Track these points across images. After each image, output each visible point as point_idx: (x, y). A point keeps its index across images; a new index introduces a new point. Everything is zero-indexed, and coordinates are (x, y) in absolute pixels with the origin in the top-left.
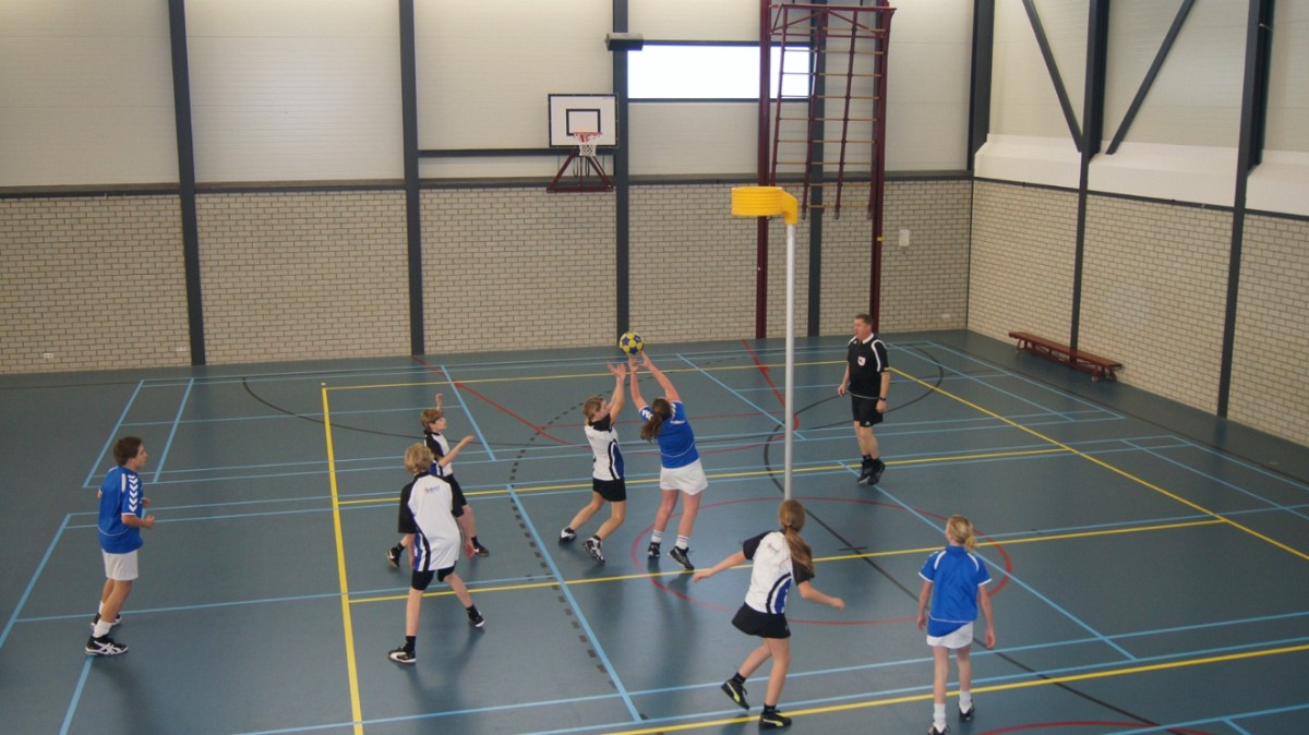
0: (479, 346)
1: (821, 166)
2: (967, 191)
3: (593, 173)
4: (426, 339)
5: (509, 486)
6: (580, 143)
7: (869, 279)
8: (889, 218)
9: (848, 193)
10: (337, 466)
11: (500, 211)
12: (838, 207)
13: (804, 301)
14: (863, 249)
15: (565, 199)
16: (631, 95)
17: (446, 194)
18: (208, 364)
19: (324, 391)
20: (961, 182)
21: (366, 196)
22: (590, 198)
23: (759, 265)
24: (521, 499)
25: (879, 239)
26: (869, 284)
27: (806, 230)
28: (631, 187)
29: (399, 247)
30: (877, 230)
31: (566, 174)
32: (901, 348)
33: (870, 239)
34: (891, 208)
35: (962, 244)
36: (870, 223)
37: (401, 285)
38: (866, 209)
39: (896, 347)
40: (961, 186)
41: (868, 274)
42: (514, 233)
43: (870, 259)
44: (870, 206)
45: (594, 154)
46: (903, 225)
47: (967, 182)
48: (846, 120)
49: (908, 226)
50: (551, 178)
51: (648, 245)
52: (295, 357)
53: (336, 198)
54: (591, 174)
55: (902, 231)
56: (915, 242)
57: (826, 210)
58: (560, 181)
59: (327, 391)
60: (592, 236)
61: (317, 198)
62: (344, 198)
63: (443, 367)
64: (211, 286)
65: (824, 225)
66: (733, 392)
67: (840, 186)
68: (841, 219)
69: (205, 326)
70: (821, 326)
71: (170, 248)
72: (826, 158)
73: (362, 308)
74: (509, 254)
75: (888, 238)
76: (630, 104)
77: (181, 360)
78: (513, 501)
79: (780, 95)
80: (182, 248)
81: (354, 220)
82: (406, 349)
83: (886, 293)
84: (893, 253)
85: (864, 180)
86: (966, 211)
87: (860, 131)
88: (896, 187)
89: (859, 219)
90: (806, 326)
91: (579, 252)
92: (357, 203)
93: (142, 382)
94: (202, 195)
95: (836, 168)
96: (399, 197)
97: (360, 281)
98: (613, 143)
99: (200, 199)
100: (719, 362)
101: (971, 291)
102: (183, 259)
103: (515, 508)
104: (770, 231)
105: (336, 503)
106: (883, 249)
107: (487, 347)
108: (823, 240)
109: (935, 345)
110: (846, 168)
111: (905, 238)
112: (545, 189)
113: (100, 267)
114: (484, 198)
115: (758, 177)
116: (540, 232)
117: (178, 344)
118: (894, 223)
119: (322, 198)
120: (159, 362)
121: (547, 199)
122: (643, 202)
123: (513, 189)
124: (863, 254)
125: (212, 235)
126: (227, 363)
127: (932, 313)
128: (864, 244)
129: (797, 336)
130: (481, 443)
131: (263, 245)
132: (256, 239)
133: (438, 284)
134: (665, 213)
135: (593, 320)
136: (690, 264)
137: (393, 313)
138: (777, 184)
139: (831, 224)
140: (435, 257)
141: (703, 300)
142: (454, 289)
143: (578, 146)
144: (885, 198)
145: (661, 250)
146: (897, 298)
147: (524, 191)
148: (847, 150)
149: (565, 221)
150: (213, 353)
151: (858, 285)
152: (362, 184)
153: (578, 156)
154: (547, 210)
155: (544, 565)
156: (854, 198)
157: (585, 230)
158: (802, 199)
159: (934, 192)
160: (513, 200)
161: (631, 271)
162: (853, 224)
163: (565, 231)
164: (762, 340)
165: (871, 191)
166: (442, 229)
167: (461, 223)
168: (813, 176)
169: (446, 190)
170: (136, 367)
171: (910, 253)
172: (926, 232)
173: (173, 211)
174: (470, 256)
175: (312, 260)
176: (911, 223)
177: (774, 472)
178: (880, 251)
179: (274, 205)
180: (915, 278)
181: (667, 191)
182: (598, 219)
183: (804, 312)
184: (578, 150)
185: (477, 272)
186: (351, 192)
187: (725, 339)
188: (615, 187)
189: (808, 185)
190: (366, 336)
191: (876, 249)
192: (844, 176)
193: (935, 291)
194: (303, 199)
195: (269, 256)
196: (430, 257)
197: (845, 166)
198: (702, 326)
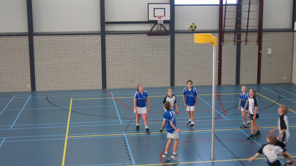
0: (125, 86)
1: (240, 27)
2: (292, 35)
3: (163, 29)
4: (107, 83)
5: (124, 132)
6: (158, 19)
7: (257, 65)
8: (264, 45)
9: (250, 36)
10: (70, 125)
11: (132, 42)
12: (246, 41)
13: (234, 73)
14: (255, 55)
15: (153, 38)
16: (176, 4)
18: (36, 91)
19: (71, 100)
20: (290, 32)
21: (88, 37)
22: (162, 38)
23: (219, 60)
24: (127, 137)
25: (261, 52)
26: (257, 67)
27: (235, 49)
28: (175, 34)
29: (98, 53)
30: (260, 49)
31: (153, 30)
32: (267, 89)
33: (257, 52)
34: (265, 41)
35: (290, 54)
36: (257, 46)
37: (99, 66)
38: (256, 42)
39: (266, 89)
40: (290, 34)
42: (136, 49)
43: (257, 59)
44: (257, 41)
45: (162, 23)
46: (269, 47)
47: (292, 32)
48: (249, 11)
49: (271, 47)
50: (149, 31)
51: (181, 53)
52: (64, 89)
53: (78, 37)
54: (162, 30)
55: (268, 49)
56: (273, 53)
57: (242, 42)
58: (152, 32)
59: (73, 100)
60: (162, 50)
61: (72, 37)
62: (81, 37)
63: (111, 93)
64: (38, 66)
65: (241, 47)
66: (206, 103)
67: (247, 34)
68: (247, 45)
69: (36, 78)
70: (240, 81)
71: (25, 53)
72: (242, 24)
73: (86, 73)
74: (135, 56)
75: (264, 51)
76: (175, 6)
77: (28, 89)
78: (124, 138)
79: (226, 3)
80: (29, 53)
81: (84, 45)
82: (100, 87)
83: (263, 70)
85: (256, 32)
86: (291, 42)
87: (254, 15)
88: (267, 34)
89: (254, 45)
90: (235, 81)
91: (158, 56)
92: (85, 39)
93: (15, 96)
94: (35, 36)
95: (246, 28)
96: (99, 37)
97: (86, 64)
98: (170, 20)
99: (35, 38)
100: (204, 93)
101: (293, 70)
102: (29, 57)
103: (125, 140)
104: (223, 49)
105: (67, 137)
106: (262, 55)
107: (127, 87)
108: (241, 52)
109: (280, 88)
110: (249, 28)
111: (270, 51)
112: (147, 34)
113: (3, 59)
114: (127, 37)
115: (219, 31)
116: (145, 49)
117: (27, 84)
118: (266, 46)
119: (74, 37)
120: (21, 90)
121: (147, 38)
122: (179, 39)
123: (136, 35)
124: (255, 57)
125: (38, 49)
126: (42, 90)
127: (279, 77)
128: (255, 53)
129: (232, 84)
130: (118, 118)
131: (54, 52)
132: (52, 51)
133: (111, 66)
134: (187, 43)
135: (163, 78)
136: (195, 60)
137: (96, 75)
138: (225, 33)
139: (244, 47)
140: (110, 57)
141: (199, 72)
142: (116, 67)
143: (157, 20)
144: (263, 38)
145: (185, 55)
146: (267, 72)
147: (140, 35)
148: (249, 22)
149: (153, 45)
150: (38, 87)
151: (253, 67)
152: (87, 33)
153: (158, 24)
154: (147, 41)
155: (130, 159)
156: (252, 38)
157: (160, 48)
158: (234, 38)
159: (280, 36)
160: (136, 38)
161: (175, 62)
162: (252, 47)
163: (153, 49)
164: (220, 85)
165: (258, 36)
166: (112, 48)
167: (119, 46)
168: (238, 30)
169: (114, 35)
170: (14, 91)
171: (272, 56)
172: (277, 50)
173: (26, 41)
174: (122, 56)
175: (70, 57)
176: (272, 46)
177: (215, 130)
178: (261, 56)
179: (58, 39)
180: (273, 65)
181: (188, 35)
182: (164, 45)
183: (234, 76)
184: (157, 22)
185: (124, 62)
186: (83, 35)
187: (207, 85)
188: (170, 34)
189: (236, 34)
190: (87, 82)
191: (260, 55)
192: (248, 30)
193: (280, 70)
194: (68, 37)
195: (56, 56)
196: (109, 57)
197: (249, 27)
198: (199, 80)
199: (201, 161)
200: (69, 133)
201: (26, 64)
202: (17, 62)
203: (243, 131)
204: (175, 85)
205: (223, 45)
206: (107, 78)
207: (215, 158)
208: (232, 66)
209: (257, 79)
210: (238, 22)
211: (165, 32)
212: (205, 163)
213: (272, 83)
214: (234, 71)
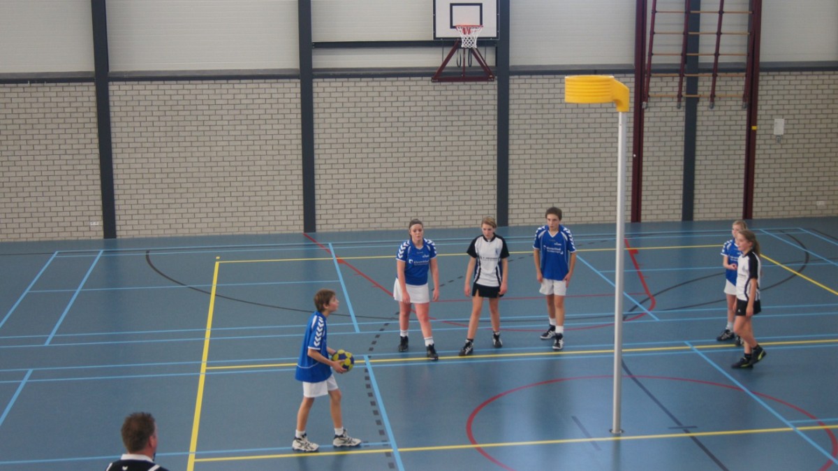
0: (367, 225)
1: (697, 58)
3: (475, 63)
4: (317, 217)
5: (366, 356)
6: (462, 35)
8: (764, 107)
9: (724, 83)
10: (213, 333)
11: (388, 99)
12: (713, 96)
13: (679, 187)
14: (738, 138)
15: (449, 88)
17: (337, 83)
18: (118, 237)
19: (217, 264)
20: (836, 73)
21: (264, 85)
22: (473, 87)
23: (634, 153)
24: (374, 369)
25: (754, 128)
26: (743, 171)
27: (681, 119)
28: (511, 77)
29: (293, 132)
30: (752, 119)
31: (449, 65)
32: (771, 234)
33: (745, 128)
34: (766, 98)
35: (837, 133)
36: (745, 113)
37: (295, 167)
38: (741, 99)
39: (767, 233)
40: (836, 77)
41: (742, 161)
42: (400, 119)
43: (744, 147)
44: (744, 96)
45: (475, 46)
46: (777, 114)
48: (721, 12)
49: (783, 115)
50: (437, 67)
51: (527, 132)
52: (196, 232)
53: (236, 86)
54: (473, 65)
55: (776, 120)
56: (790, 132)
57: (701, 99)
58: (444, 71)
59: (220, 264)
60: (474, 123)
61: (219, 86)
62: (244, 86)
63: (330, 244)
64: (122, 166)
65: (699, 113)
66: (599, 273)
67: (715, 76)
68: (715, 108)
69: (117, 202)
70: (696, 211)
71: (85, 131)
72: (702, 50)
73: (259, 189)
74: (396, 140)
75: (762, 127)
77: (94, 233)
78: (366, 370)
80: (96, 131)
81: (252, 107)
82: (298, 227)
83: (760, 181)
84: (768, 142)
85: (741, 70)
87: (736, 24)
88: (771, 78)
89: (733, 108)
90: (680, 212)
91: (461, 139)
92: (255, 91)
93: (57, 252)
94: (115, 83)
95: (711, 59)
96: (294, 85)
97: (257, 163)
98: (495, 36)
99: (113, 87)
100: (591, 244)
102: (97, 141)
103: (368, 378)
104: (646, 120)
105: (204, 368)
106: (758, 137)
107: (374, 226)
108: (698, 128)
109: (807, 232)
110: (721, 59)
111: (779, 127)
112: (430, 78)
113: (23, 148)
114: (373, 87)
115: (634, 68)
116: (425, 119)
117: (91, 219)
118: (769, 112)
119: (223, 86)
120: (75, 234)
121: (432, 88)
122: (523, 91)
123: (400, 79)
124: (738, 142)
125: (123, 119)
126: (136, 237)
127: (806, 200)
128: (738, 133)
129: (671, 220)
130: (350, 316)
131: (169, 129)
132: (163, 124)
133: (329, 166)
134: (544, 101)
135: (475, 203)
136: (568, 151)
137: (287, 193)
138: (653, 75)
139: (705, 113)
140: (327, 141)
141: (579, 185)
142: (344, 171)
143: (460, 38)
144: (760, 88)
145: (540, 136)
146: (771, 185)
147: (410, 80)
148: (722, 42)
149: (449, 108)
150: (123, 228)
151: (732, 172)
152: (260, 73)
153: (461, 48)
154: (432, 98)
155: (382, 432)
156: (729, 88)
157: (468, 118)
158: (677, 89)
159: (810, 82)
160: (400, 88)
161: (511, 157)
162: (728, 113)
163: (449, 118)
164: (637, 223)
165: (746, 81)
166: (333, 115)
167: (351, 110)
168: (689, 66)
169: (338, 80)
170: (54, 239)
171: (785, 141)
172: (801, 121)
173: (89, 97)
174: (359, 140)
175: (214, 144)
176: (786, 112)
177: (623, 350)
178: (755, 140)
179: (180, 92)
180: (789, 165)
181: (546, 81)
182: (480, 107)
183: (678, 197)
184: (461, 42)
185: (365, 156)
186: (250, 81)
187: (601, 222)
188: (496, 77)
189: (684, 76)
190: (262, 214)
191: (751, 137)
192: (719, 67)
193: (810, 179)
194: (206, 86)
195: (175, 139)
196: (322, 141)
197: (720, 57)
198: (579, 210)
199: (583, 438)
200: (209, 358)
201: (90, 162)
202: (62, 157)
203: (703, 353)
204: (510, 221)
205: (647, 108)
206: (317, 202)
207: (622, 428)
208: (672, 168)
209: (742, 205)
210: (691, 42)
211: (482, 70)
212: (593, 443)
213: (787, 217)
214: (677, 182)
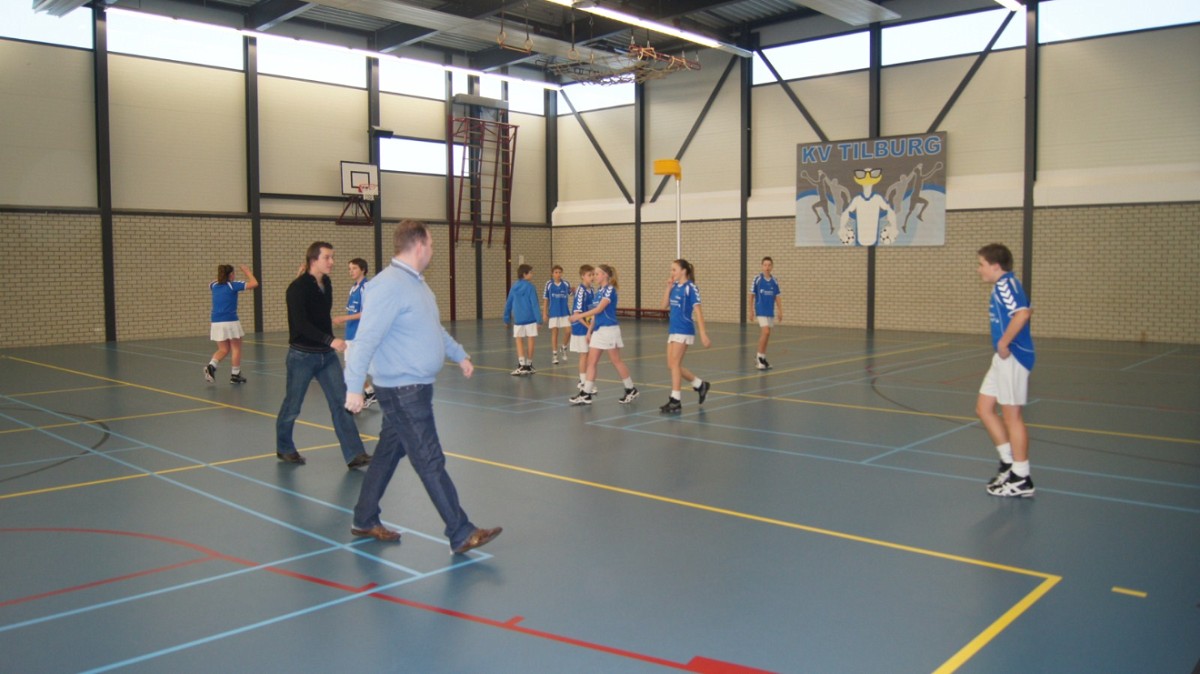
1: (479, 217)
2: (551, 234)
3: (361, 214)
4: (264, 321)
6: (359, 193)
8: (513, 248)
9: (494, 233)
11: (308, 236)
12: (490, 241)
14: (502, 267)
16: (383, 168)
17: (276, 223)
18: (119, 340)
21: (226, 222)
22: (360, 230)
25: (510, 261)
27: (473, 255)
28: (381, 224)
29: (247, 257)
30: (508, 256)
31: (346, 214)
33: (505, 260)
34: (514, 243)
36: (504, 251)
40: (546, 232)
44: (504, 242)
46: (520, 253)
47: (548, 229)
48: (494, 189)
49: (523, 252)
50: (339, 216)
55: (520, 256)
57: (483, 243)
58: (344, 218)
61: (195, 222)
62: (213, 222)
64: (121, 282)
65: (483, 251)
67: (490, 229)
68: (491, 248)
69: (117, 312)
70: (483, 313)
71: (93, 253)
72: (483, 212)
75: (514, 260)
76: (381, 173)
77: (98, 338)
81: (219, 238)
85: (501, 226)
88: (517, 231)
89: (499, 249)
90: (476, 315)
92: (219, 227)
94: (117, 217)
95: (488, 219)
96: (246, 223)
98: (377, 194)
99: (115, 219)
102: (101, 262)
104: (456, 254)
112: (334, 222)
114: (299, 227)
115: (447, 221)
117: (97, 325)
118: (516, 252)
120: (82, 339)
121: (337, 229)
124: (502, 270)
125: (123, 245)
126: (133, 339)
128: (502, 263)
138: (457, 225)
139: (486, 251)
140: (270, 265)
143: (357, 195)
144: (511, 237)
147: (322, 223)
149: (346, 244)
150: (121, 332)
154: (336, 236)
156: (497, 236)
158: (471, 236)
159: (534, 234)
160: (316, 229)
162: (497, 251)
163: (346, 250)
164: (454, 321)
165: (505, 233)
167: (286, 242)
168: (475, 222)
169: (276, 220)
170: (65, 343)
172: (531, 258)
173: (98, 227)
174: (291, 265)
179: (166, 226)
182: (363, 243)
183: (473, 304)
186: (217, 219)
188: (374, 224)
189: (473, 227)
191: (508, 267)
192: (492, 223)
194: (185, 221)
197: (492, 220)
201: (96, 279)
205: (456, 247)
206: (264, 310)
210: (475, 206)
211: (366, 219)
214: (473, 294)
